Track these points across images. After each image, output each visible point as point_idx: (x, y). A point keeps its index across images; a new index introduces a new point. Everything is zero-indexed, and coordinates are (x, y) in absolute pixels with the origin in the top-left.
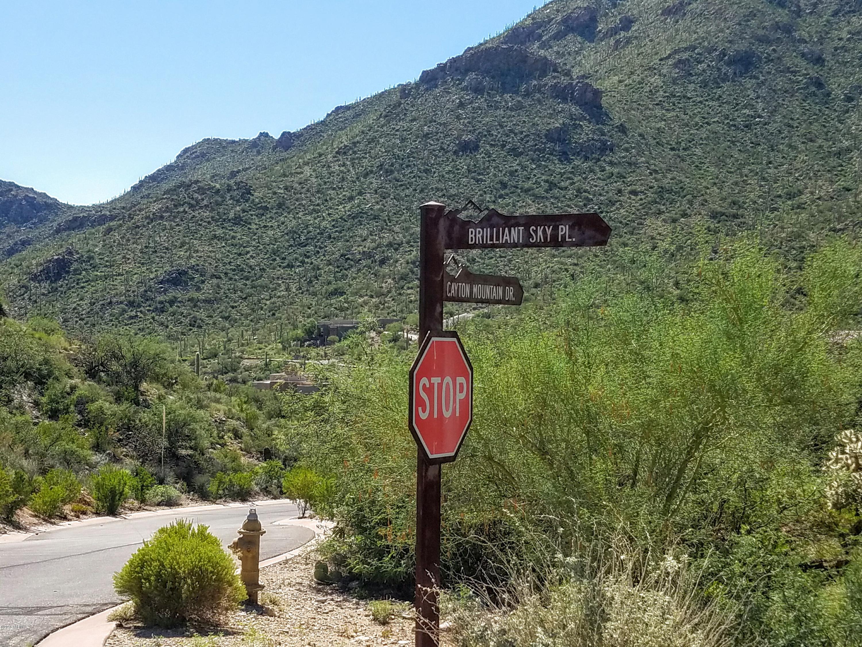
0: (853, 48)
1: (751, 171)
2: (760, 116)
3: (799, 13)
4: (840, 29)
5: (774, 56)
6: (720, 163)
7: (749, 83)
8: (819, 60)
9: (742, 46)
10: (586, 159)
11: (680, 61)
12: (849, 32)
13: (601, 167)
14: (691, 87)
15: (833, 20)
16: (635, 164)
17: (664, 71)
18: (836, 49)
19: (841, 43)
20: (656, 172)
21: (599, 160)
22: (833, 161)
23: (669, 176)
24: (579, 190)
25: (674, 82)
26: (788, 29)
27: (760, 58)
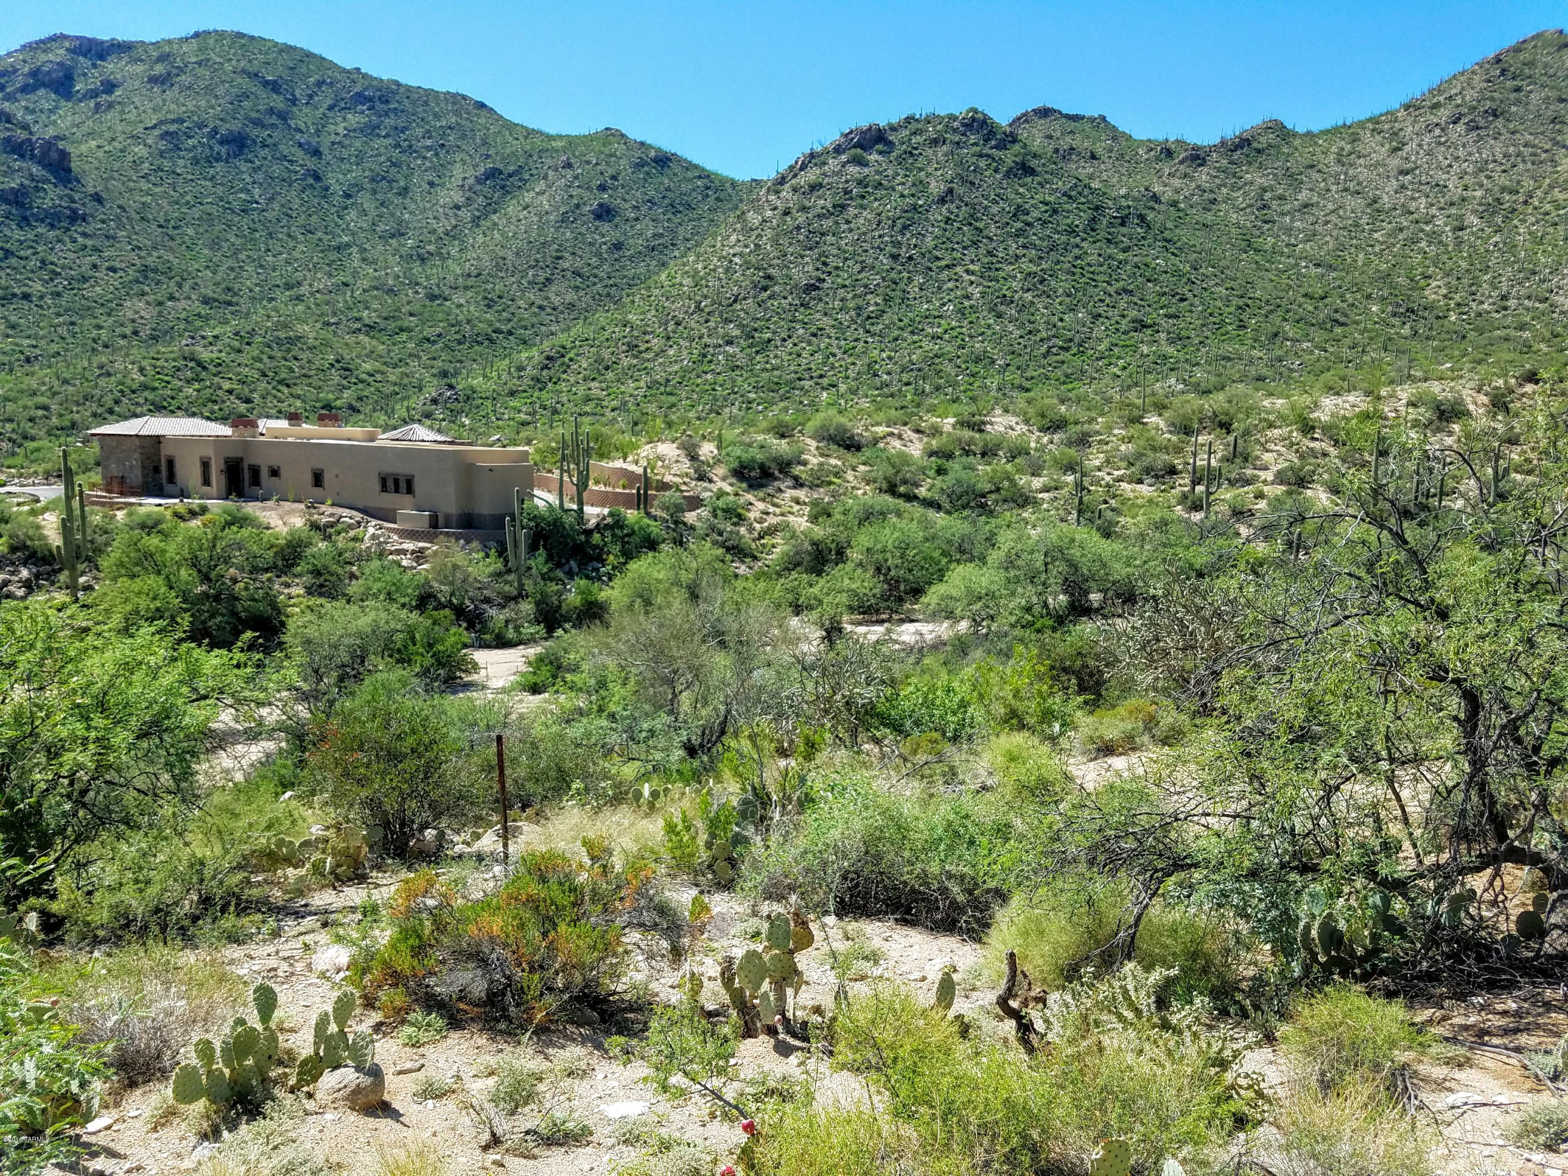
0: (350, 146)
1: (249, 257)
2: (257, 203)
3: (294, 101)
4: (336, 124)
5: (269, 141)
6: (215, 245)
7: (244, 167)
8: (317, 153)
9: (235, 126)
10: (52, 226)
11: (167, 133)
12: (345, 129)
13: (71, 237)
14: (181, 162)
15: (330, 114)
16: (114, 238)
17: (149, 142)
18: (333, 143)
19: (338, 139)
20: (140, 248)
21: (68, 230)
22: (334, 255)
23: (155, 254)
24: (43, 262)
25: (162, 154)
26: (283, 116)
27: (255, 142)
